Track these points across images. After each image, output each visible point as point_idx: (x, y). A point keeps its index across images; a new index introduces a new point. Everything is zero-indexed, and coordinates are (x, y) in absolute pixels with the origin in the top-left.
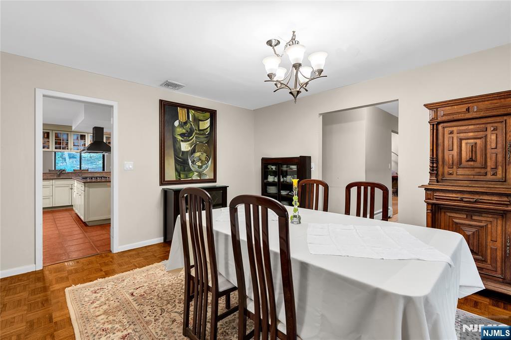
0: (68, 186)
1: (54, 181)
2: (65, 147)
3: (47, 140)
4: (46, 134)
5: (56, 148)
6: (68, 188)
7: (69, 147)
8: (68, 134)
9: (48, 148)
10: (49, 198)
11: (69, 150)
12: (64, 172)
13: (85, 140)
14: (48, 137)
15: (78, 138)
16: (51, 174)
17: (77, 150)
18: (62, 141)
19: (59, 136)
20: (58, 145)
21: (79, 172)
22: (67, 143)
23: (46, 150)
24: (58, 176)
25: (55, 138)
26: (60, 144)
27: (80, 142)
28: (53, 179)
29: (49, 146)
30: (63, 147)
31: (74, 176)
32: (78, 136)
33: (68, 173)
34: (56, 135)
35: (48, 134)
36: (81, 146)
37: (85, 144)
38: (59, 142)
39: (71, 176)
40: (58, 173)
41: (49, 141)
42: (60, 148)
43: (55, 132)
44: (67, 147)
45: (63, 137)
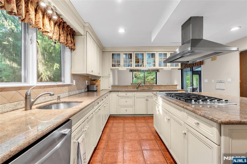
0: (145, 98)
1: (135, 93)
2: (142, 65)
3: (130, 60)
4: (130, 56)
5: (136, 66)
6: (144, 99)
7: (144, 65)
8: (143, 54)
9: (131, 66)
10: (132, 107)
11: (144, 67)
12: (141, 85)
13: (154, 58)
14: (131, 58)
15: (150, 57)
16: (133, 86)
17: (149, 66)
18: (139, 60)
19: (138, 56)
20: (137, 63)
21: (151, 85)
22: (143, 61)
23: (130, 68)
24: (138, 89)
25: (135, 58)
26: (138, 63)
27: (152, 60)
28: (135, 91)
29: (132, 64)
30: (140, 65)
31: (147, 89)
32: (150, 55)
33: (143, 86)
34: (136, 55)
35: (131, 55)
36: (152, 63)
37: (155, 62)
38: (138, 61)
39: (145, 88)
40: (137, 86)
41: (131, 61)
42: (138, 66)
43: (135, 53)
44: (143, 65)
45: (140, 57)
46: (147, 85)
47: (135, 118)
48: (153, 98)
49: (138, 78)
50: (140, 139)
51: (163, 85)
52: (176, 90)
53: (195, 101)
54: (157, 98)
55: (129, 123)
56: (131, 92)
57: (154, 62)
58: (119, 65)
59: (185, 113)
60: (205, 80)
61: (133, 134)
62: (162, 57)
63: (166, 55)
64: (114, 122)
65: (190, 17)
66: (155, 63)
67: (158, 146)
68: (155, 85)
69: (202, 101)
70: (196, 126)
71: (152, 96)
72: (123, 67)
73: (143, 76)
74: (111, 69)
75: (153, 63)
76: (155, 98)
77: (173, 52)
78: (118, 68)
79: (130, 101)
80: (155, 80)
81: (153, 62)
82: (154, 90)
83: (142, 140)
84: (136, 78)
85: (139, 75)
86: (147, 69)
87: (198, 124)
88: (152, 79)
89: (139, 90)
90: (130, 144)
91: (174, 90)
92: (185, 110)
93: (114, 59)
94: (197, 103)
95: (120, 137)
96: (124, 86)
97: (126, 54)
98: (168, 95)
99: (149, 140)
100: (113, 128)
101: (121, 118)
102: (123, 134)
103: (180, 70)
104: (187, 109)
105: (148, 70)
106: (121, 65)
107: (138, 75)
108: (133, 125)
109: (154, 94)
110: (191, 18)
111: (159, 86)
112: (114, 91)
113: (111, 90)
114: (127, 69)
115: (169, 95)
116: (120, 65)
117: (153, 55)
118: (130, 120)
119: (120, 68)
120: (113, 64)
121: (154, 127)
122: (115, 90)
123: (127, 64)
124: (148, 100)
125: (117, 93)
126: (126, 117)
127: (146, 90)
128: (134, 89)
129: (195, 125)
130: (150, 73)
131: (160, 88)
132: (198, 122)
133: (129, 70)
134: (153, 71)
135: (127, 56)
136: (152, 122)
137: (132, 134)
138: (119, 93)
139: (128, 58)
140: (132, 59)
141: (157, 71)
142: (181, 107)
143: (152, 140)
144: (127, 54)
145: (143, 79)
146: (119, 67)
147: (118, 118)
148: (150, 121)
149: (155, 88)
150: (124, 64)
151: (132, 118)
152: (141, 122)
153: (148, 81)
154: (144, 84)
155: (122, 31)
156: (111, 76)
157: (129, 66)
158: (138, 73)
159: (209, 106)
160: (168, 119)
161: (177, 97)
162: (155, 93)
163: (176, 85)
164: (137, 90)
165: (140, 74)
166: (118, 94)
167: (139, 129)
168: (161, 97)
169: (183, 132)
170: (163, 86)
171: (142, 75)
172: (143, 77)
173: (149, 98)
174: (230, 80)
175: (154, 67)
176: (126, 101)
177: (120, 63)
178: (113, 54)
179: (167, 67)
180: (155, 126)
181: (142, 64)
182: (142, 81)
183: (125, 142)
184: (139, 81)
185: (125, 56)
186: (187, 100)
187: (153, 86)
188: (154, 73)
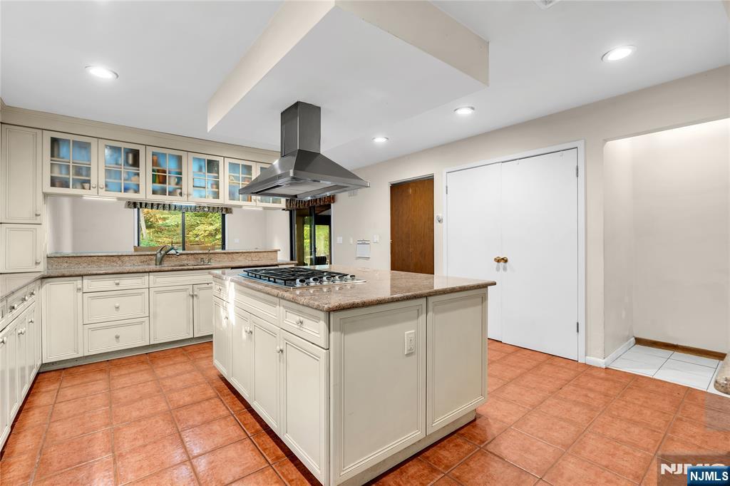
0: (186, 290)
1: (152, 276)
2: (175, 190)
3: (133, 170)
4: (131, 156)
5: (154, 192)
6: (184, 294)
7: (184, 191)
8: (179, 159)
9: (137, 191)
10: (141, 323)
11: (185, 197)
12: (173, 252)
13: (216, 175)
14: (136, 163)
15: (203, 168)
16: (142, 257)
17: (201, 197)
18: (167, 175)
19: (161, 161)
20: (160, 183)
21: (207, 251)
22: (180, 180)
23: (131, 196)
24: (160, 263)
25: (153, 166)
26: (164, 182)
27: (208, 178)
28: (150, 272)
29: (138, 185)
30: (171, 190)
31: (192, 263)
32: (203, 164)
33: (181, 254)
34: (155, 158)
35: (136, 154)
36: (209, 186)
37: (217, 185)
38: (161, 178)
39: (186, 262)
40: (159, 256)
41: (138, 174)
42: (163, 192)
43: (150, 150)
44: (179, 191)
45: (170, 165)
46: (192, 252)
47: (150, 356)
48: (211, 288)
49: (160, 230)
50: (171, 407)
51: (241, 251)
52: (276, 263)
53: (301, 281)
54: (224, 285)
55: (129, 374)
56: (138, 274)
57: (215, 186)
58: (84, 183)
59: (282, 308)
60: (338, 238)
61: (147, 402)
62: (238, 175)
63: (248, 169)
64: (64, 384)
65: (296, 101)
66: (218, 188)
67: (224, 408)
68: (220, 251)
69: (314, 280)
70: (299, 327)
71: (208, 284)
72: (102, 192)
73: (180, 222)
74: (46, 195)
75: (212, 187)
76: (216, 287)
77: (267, 166)
78: (78, 191)
79: (132, 307)
80: (219, 236)
81: (212, 185)
82: (214, 265)
83: (179, 407)
84: (152, 230)
85: (164, 219)
86: (193, 204)
87: (302, 323)
88: (211, 235)
89: (166, 269)
90: (139, 429)
91: (269, 264)
92: (281, 300)
93: (58, 156)
94: (305, 285)
95: (97, 422)
96: (104, 258)
97: (116, 149)
98: (250, 274)
99: (199, 402)
100: (60, 405)
101: (93, 367)
102: (106, 412)
103: (288, 212)
104: (283, 298)
105: (196, 207)
106: (93, 182)
107: (160, 218)
108: (145, 376)
109: (216, 277)
110: (297, 104)
111: (229, 253)
112: (63, 276)
113: (46, 274)
114: (119, 199)
115: (254, 275)
116: (89, 182)
117: (212, 166)
118: (134, 365)
119: (89, 195)
120: (53, 175)
121: (214, 367)
122: (67, 273)
123: (120, 181)
124: (196, 296)
125: (78, 282)
126: (117, 361)
127: (191, 267)
128: (146, 266)
129: (296, 326)
130: (206, 215)
131: (233, 260)
132: (302, 319)
133: (125, 202)
134: (214, 209)
135: (121, 156)
136: (208, 357)
137: (144, 401)
138: (86, 281)
139: (122, 160)
140: (138, 167)
141: (224, 210)
142: (274, 296)
143: (207, 400)
144: (119, 149)
145: (178, 234)
146: (84, 188)
147: (82, 369)
148: (203, 355)
149: (218, 259)
150: (106, 182)
151: (142, 359)
152: (174, 364)
153: (197, 239)
154: (184, 249)
155: (101, 73)
156: (46, 219)
157: (126, 190)
158: (158, 214)
159: (325, 290)
160: (248, 331)
161: (269, 278)
162: (218, 272)
163: (276, 251)
164: (158, 268)
165: (166, 216)
166: (80, 286)
167: (167, 384)
168: (232, 281)
169: (278, 348)
170: (242, 253)
171: (174, 219)
172: (177, 226)
173: (200, 289)
174: (376, 239)
175: (216, 201)
176: (117, 305)
177: (88, 175)
178: (54, 141)
179: (253, 203)
180: (216, 362)
181: (177, 187)
182: (174, 241)
183: (120, 429)
184: (165, 240)
185: (111, 156)
186: (287, 280)
187: (212, 255)
188: (218, 215)
